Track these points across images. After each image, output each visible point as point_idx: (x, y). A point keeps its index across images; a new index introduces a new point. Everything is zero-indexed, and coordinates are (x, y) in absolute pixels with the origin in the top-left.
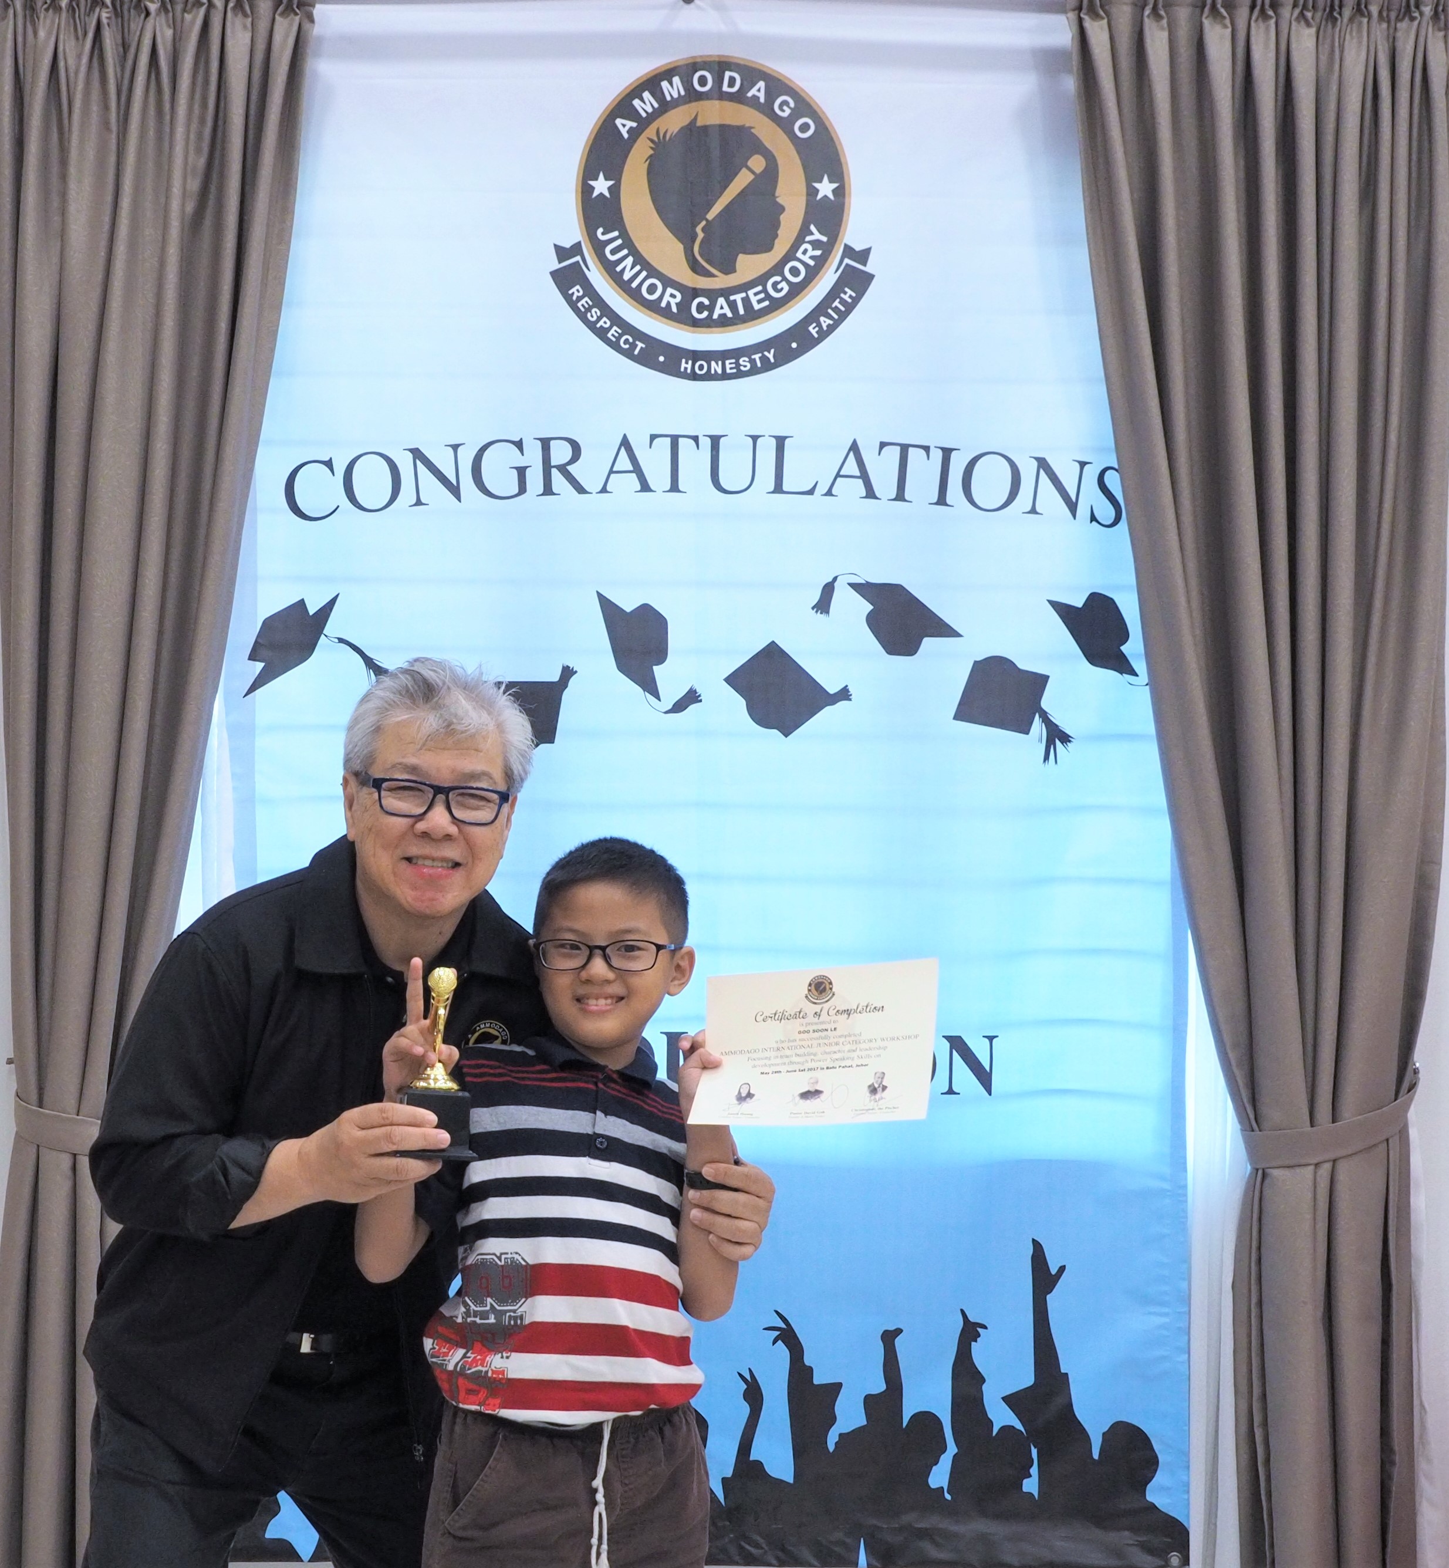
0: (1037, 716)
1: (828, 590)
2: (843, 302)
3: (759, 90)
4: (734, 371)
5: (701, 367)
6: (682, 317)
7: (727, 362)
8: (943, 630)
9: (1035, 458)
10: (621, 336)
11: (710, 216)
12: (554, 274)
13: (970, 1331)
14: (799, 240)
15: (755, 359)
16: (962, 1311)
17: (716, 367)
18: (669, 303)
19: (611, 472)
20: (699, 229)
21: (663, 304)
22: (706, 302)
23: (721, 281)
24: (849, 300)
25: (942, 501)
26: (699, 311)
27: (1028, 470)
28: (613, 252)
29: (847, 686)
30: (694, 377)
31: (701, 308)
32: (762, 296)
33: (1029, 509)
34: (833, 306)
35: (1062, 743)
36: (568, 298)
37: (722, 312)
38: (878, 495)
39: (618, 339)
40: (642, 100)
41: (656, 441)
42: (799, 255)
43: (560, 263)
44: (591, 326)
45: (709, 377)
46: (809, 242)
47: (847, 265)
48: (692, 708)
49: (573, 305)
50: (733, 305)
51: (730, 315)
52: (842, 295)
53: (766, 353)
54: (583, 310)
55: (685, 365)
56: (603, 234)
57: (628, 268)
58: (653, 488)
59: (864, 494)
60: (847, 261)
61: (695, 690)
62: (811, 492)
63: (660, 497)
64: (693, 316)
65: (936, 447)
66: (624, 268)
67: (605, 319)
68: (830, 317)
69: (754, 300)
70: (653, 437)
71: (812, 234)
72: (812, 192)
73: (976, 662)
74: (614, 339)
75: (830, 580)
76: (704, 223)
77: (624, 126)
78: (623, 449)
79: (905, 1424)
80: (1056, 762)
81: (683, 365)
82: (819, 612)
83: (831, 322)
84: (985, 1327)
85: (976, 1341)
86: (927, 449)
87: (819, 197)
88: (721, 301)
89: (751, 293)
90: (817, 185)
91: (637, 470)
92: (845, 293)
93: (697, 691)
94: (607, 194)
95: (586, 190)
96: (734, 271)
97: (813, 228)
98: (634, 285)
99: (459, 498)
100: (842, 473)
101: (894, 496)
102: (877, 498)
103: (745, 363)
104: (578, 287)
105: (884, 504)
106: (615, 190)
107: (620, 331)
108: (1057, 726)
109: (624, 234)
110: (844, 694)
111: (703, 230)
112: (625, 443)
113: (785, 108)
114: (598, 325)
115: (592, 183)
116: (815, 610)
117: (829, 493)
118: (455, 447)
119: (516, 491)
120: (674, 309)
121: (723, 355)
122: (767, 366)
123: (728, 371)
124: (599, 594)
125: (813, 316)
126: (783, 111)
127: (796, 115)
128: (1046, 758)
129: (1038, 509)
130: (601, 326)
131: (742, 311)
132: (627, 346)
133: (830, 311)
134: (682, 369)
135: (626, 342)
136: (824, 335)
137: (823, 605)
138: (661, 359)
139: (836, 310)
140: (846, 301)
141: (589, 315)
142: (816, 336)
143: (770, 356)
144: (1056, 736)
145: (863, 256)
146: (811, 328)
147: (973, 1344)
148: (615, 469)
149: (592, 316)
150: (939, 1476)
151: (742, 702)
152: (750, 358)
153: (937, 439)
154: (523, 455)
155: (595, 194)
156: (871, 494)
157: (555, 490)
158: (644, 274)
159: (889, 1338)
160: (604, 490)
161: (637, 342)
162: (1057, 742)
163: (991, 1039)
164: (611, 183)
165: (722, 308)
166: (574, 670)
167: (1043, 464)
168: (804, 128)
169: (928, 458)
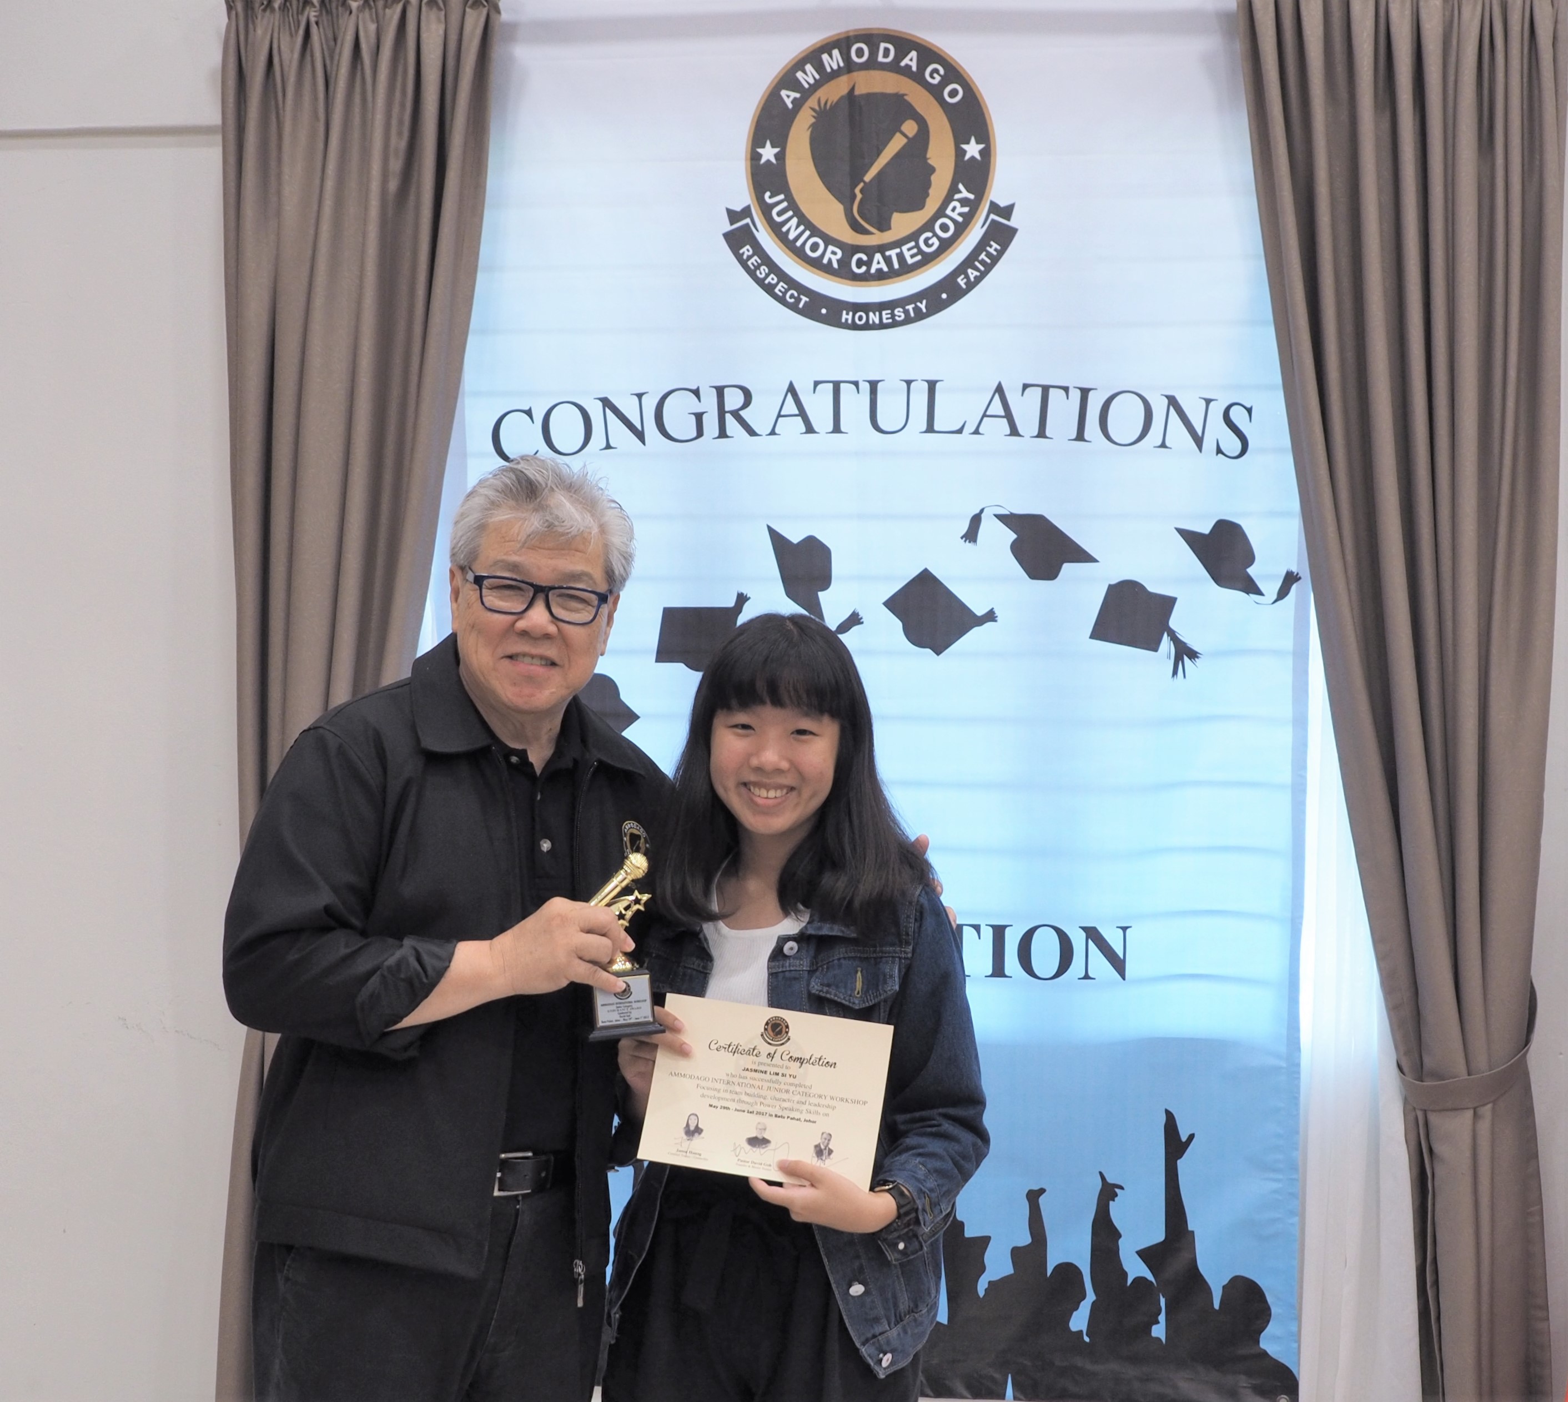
0: (1166, 635)
1: (976, 521)
2: (989, 255)
3: (911, 60)
4: (890, 321)
5: (860, 318)
6: (843, 272)
7: (884, 313)
8: (1082, 556)
9: (1167, 397)
10: (787, 291)
11: (868, 178)
12: (727, 236)
13: (1108, 1192)
14: (948, 199)
15: (908, 311)
16: (1101, 1174)
17: (874, 318)
18: (830, 260)
19: (779, 416)
20: (857, 191)
21: (825, 261)
22: (865, 258)
23: (876, 238)
24: (995, 253)
25: (1080, 437)
26: (859, 266)
27: (1159, 407)
28: (779, 214)
29: (993, 609)
30: (854, 327)
31: (860, 263)
32: (915, 251)
33: (1159, 443)
34: (980, 258)
35: (1190, 659)
36: (739, 257)
37: (879, 266)
38: (1021, 433)
39: (785, 294)
40: (805, 72)
41: (819, 387)
42: (948, 212)
43: (732, 224)
44: (760, 282)
45: (867, 327)
46: (959, 200)
47: (993, 221)
48: (855, 629)
49: (743, 263)
50: (888, 260)
51: (885, 269)
52: (988, 248)
53: (919, 304)
54: (752, 267)
55: (846, 317)
56: (770, 197)
57: (793, 229)
58: (816, 429)
59: (1008, 432)
60: (992, 216)
61: (858, 613)
62: (960, 431)
63: (823, 437)
64: (853, 272)
65: (1075, 387)
66: (789, 230)
67: (772, 276)
68: (977, 269)
69: (907, 255)
70: (816, 384)
71: (960, 192)
72: (960, 153)
73: (1110, 586)
74: (780, 294)
75: (977, 511)
76: (862, 185)
77: (788, 96)
78: (789, 395)
79: (1049, 1274)
80: (1185, 676)
81: (844, 316)
82: (968, 541)
83: (978, 274)
84: (1122, 1188)
85: (1114, 1200)
86: (1066, 389)
87: (967, 157)
88: (878, 256)
89: (905, 248)
90: (964, 146)
91: (802, 413)
92: (991, 246)
93: (860, 614)
94: (774, 161)
95: (755, 157)
96: (890, 228)
97: (961, 187)
98: (799, 244)
99: (643, 442)
100: (988, 413)
101: (1036, 433)
102: (1019, 435)
103: (899, 313)
104: (748, 247)
105: (1028, 441)
106: (780, 157)
107: (786, 286)
108: (1185, 644)
109: (789, 198)
110: (990, 616)
111: (861, 191)
112: (791, 389)
113: (935, 75)
114: (767, 282)
115: (760, 150)
116: (964, 539)
117: (976, 432)
118: (640, 396)
119: (694, 434)
120: (835, 265)
121: (880, 307)
122: (920, 316)
123: (885, 321)
124: (769, 527)
125: (961, 269)
126: (933, 78)
127: (945, 81)
128: (1175, 672)
129: (1168, 444)
130: (769, 283)
131: (896, 266)
132: (792, 300)
133: (977, 263)
134: (843, 320)
135: (792, 296)
136: (971, 286)
137: (971, 535)
138: (824, 311)
139: (983, 262)
140: (992, 254)
141: (758, 272)
142: (964, 286)
143: (923, 306)
144: (1184, 652)
145: (1007, 212)
146: (959, 280)
147: (1111, 1203)
148: (782, 413)
149: (761, 273)
150: (1079, 1321)
151: (898, 624)
152: (903, 308)
153: (1075, 380)
154: (700, 401)
155: (763, 161)
156: (1014, 432)
157: (729, 433)
158: (807, 233)
159: (1034, 1197)
160: (773, 433)
161: (802, 297)
162: (1185, 658)
163: (1124, 929)
164: (777, 150)
165: (878, 263)
166: (748, 596)
167: (1172, 401)
168: (953, 93)
169: (1068, 398)
